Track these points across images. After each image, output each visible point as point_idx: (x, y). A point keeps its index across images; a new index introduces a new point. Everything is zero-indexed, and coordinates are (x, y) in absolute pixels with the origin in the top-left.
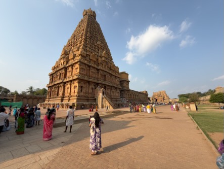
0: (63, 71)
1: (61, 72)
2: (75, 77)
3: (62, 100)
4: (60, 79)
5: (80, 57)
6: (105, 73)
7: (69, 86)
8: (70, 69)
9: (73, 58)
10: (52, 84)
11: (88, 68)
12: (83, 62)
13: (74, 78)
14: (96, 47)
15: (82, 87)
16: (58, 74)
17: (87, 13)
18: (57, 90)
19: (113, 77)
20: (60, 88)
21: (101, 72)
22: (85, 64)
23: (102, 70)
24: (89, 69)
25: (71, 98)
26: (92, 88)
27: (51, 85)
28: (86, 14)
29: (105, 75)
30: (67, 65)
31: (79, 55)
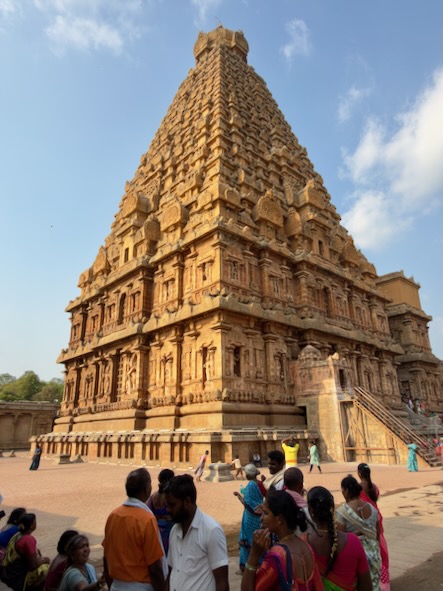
0: (138, 284)
1: (124, 289)
2: (207, 304)
3: (141, 421)
4: (120, 321)
5: (217, 211)
6: (326, 282)
7: (169, 348)
8: (170, 270)
9: (183, 224)
10: (88, 348)
11: (254, 262)
12: (235, 230)
13: (200, 309)
14: (272, 168)
15: (237, 351)
16: (113, 298)
17: (210, 42)
18: (109, 375)
19: (357, 300)
20: (126, 362)
21: (308, 278)
22: (242, 241)
23: (311, 267)
24: (260, 266)
25: (184, 410)
26: (280, 357)
27: (79, 352)
28: (208, 49)
29: (325, 289)
30: (158, 256)
31: (214, 203)
